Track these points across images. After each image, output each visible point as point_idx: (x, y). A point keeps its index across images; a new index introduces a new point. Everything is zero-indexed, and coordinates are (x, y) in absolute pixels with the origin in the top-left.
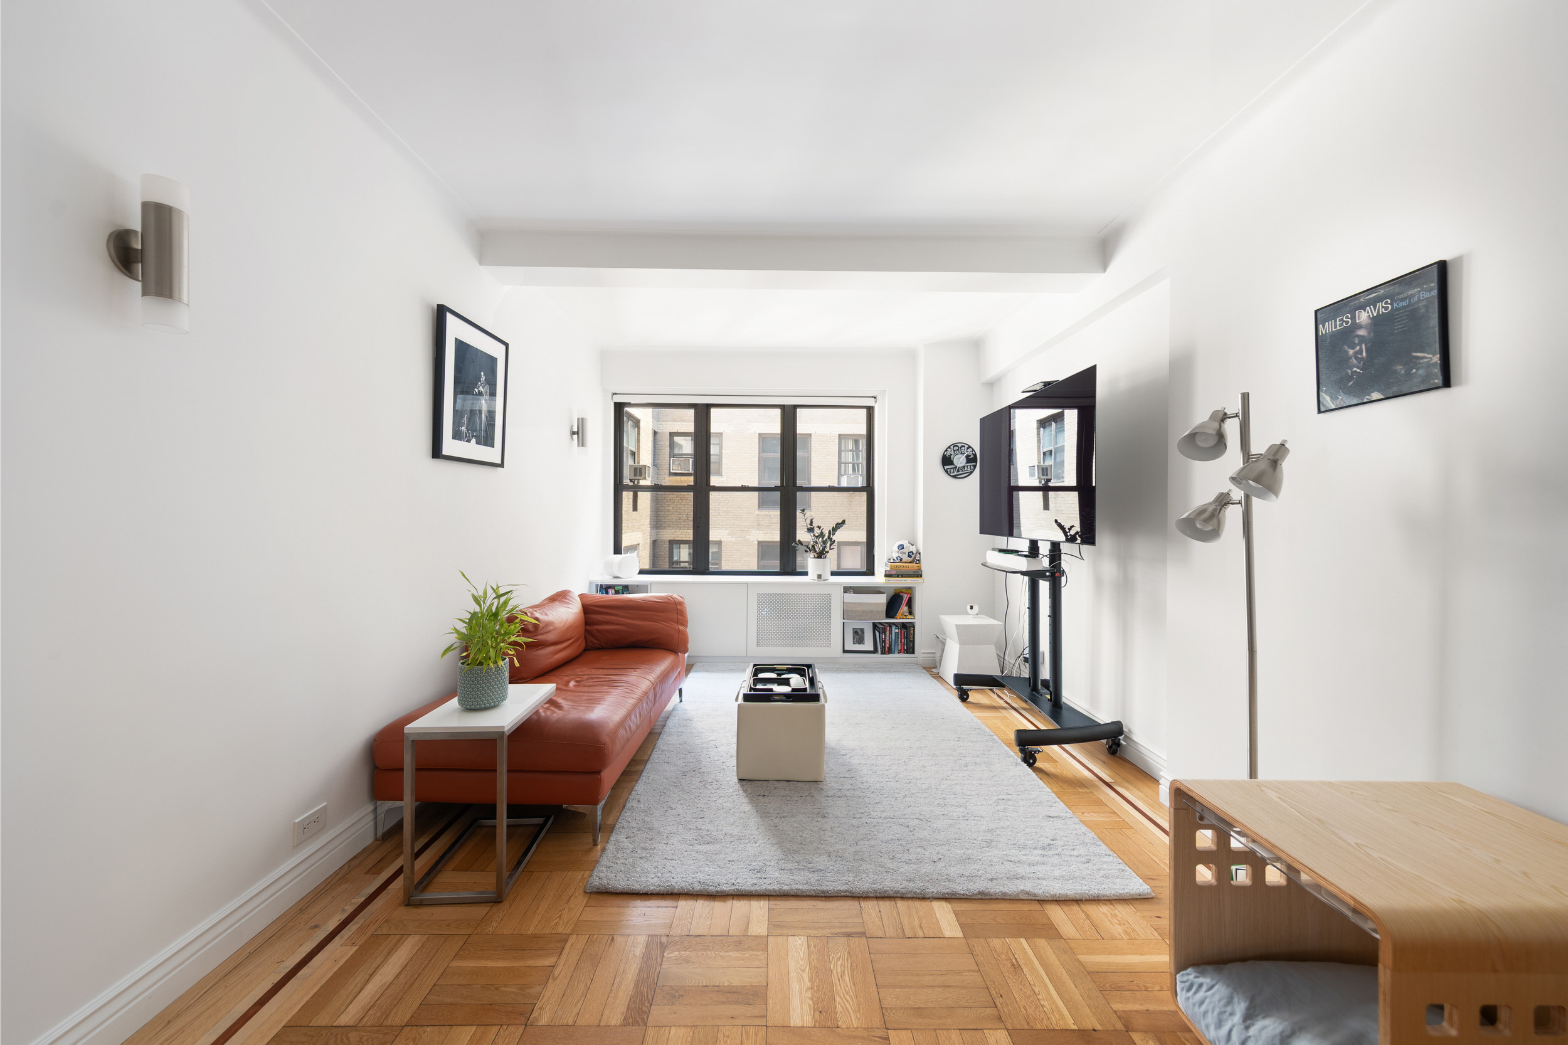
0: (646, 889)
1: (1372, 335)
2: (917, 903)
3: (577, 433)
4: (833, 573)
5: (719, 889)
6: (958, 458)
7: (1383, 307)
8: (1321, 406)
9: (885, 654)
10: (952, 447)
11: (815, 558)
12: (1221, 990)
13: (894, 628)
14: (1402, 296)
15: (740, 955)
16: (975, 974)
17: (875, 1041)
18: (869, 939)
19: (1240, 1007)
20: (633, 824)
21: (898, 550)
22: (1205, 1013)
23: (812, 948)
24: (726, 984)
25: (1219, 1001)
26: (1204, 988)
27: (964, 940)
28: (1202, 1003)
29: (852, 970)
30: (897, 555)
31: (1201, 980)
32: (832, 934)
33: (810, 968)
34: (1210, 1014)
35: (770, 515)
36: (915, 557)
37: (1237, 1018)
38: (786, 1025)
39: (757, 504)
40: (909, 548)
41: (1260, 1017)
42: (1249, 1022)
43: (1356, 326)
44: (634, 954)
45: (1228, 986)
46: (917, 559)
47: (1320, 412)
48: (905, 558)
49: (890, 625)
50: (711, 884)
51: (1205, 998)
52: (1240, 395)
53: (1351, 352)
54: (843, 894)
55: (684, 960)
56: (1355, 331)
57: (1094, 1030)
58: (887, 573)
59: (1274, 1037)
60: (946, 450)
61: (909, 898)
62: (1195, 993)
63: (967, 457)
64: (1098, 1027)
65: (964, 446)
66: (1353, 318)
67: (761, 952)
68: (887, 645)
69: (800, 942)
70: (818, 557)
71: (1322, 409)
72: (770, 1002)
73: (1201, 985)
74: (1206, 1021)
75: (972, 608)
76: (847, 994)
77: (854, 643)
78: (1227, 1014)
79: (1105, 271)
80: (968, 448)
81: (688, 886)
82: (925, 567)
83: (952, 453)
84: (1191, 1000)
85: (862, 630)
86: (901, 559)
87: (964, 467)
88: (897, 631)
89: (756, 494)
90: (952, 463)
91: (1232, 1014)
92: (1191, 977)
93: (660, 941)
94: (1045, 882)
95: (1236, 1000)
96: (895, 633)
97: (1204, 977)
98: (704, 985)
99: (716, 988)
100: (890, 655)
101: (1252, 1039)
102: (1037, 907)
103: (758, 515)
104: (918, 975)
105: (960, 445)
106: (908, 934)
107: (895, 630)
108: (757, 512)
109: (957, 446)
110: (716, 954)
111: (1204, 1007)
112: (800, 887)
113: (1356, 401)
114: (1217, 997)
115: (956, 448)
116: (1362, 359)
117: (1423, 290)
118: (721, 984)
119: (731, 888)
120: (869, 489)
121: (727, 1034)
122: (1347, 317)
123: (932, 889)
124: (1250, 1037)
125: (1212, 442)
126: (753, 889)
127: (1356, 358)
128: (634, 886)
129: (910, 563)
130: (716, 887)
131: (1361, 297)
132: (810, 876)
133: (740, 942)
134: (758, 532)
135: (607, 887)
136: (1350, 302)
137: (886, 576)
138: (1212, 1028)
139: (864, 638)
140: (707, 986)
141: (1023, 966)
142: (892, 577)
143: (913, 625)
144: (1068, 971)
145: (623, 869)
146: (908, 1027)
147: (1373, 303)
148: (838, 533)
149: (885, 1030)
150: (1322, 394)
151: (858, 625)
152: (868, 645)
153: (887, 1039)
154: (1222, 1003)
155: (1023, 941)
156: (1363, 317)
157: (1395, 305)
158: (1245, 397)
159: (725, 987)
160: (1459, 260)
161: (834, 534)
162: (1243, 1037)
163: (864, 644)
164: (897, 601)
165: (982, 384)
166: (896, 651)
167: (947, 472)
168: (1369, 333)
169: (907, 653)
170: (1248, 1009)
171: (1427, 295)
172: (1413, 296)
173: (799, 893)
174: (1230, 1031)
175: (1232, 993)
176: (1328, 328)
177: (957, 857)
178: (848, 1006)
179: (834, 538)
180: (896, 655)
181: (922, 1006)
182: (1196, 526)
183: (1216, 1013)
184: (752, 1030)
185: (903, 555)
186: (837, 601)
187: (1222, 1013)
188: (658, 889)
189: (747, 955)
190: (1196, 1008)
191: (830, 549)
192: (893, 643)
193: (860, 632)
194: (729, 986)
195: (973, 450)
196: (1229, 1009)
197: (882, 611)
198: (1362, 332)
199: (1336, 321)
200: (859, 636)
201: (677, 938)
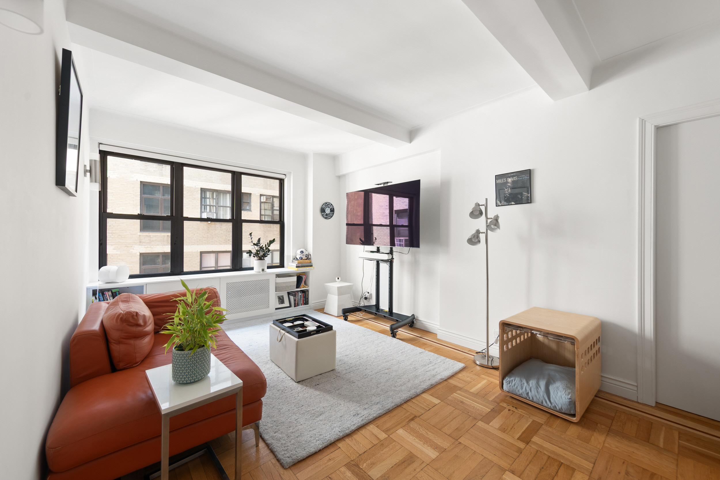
0: (319, 449)
1: (512, 186)
2: (418, 398)
3: (90, 171)
4: (269, 267)
5: (351, 430)
6: (327, 209)
7: (515, 178)
8: (497, 204)
9: (296, 307)
10: (325, 204)
11: (258, 260)
12: (517, 380)
13: (299, 293)
14: (520, 176)
15: (388, 449)
16: (456, 410)
17: (459, 446)
18: (420, 417)
19: (524, 381)
20: (269, 425)
21: (300, 254)
22: (517, 387)
23: (408, 431)
24: (398, 461)
25: (519, 382)
26: (513, 381)
27: (442, 402)
28: (515, 385)
29: (427, 430)
30: (300, 256)
31: (511, 379)
32: (407, 422)
33: (416, 438)
34: (518, 387)
35: (150, 236)
36: (308, 257)
37: (525, 384)
38: (432, 460)
39: (139, 229)
40: (306, 253)
41: (529, 381)
42: (528, 384)
43: (507, 182)
44: (349, 477)
45: (518, 377)
46: (309, 258)
47: (496, 206)
48: (304, 258)
49: (298, 291)
50: (345, 430)
51: (515, 383)
52: (485, 199)
53: (506, 190)
54: (394, 407)
55: (372, 464)
56: (507, 184)
57: (494, 408)
58: (297, 266)
59: (536, 384)
60: (323, 205)
61: (414, 397)
62: (512, 383)
63: (331, 209)
64: (494, 407)
65: (329, 204)
66: (507, 180)
67: (394, 443)
68: (297, 302)
69: (401, 431)
70: (259, 260)
71: (497, 205)
72: (419, 456)
73: (512, 380)
74: (518, 389)
75: (338, 279)
76: (435, 438)
77: (279, 304)
78: (523, 384)
79: (410, 143)
80: (331, 205)
81: (337, 436)
82: (314, 261)
83: (325, 207)
84: (511, 386)
85: (282, 296)
86: (302, 258)
87: (329, 214)
88: (301, 294)
89: (138, 221)
90: (324, 212)
91: (524, 384)
92: (509, 379)
93: (352, 464)
94: (442, 374)
95: (522, 380)
96: (300, 295)
97: (511, 378)
98: (391, 467)
99: (397, 465)
100: (298, 307)
101: (532, 387)
102: (446, 383)
103: (140, 236)
104: (445, 419)
105: (328, 203)
106: (428, 409)
107: (300, 294)
108: (139, 234)
109: (327, 204)
110: (380, 454)
111: (516, 386)
112: (379, 412)
113: (507, 204)
114: (518, 381)
115: (326, 205)
116: (509, 192)
117: (526, 176)
118: (396, 463)
119: (355, 427)
120: (281, 223)
121: (420, 476)
122: (505, 179)
123: (418, 391)
124: (531, 387)
125: (478, 213)
126: (363, 422)
127: (507, 192)
128: (311, 450)
129: (305, 260)
130: (349, 430)
131: (508, 175)
132: (378, 406)
133: (382, 445)
134: (140, 247)
135: (298, 458)
136: (506, 175)
137: (297, 267)
138: (520, 390)
139: (284, 300)
140: (392, 467)
141: (463, 401)
142: (299, 267)
143: (308, 291)
144: (472, 396)
145: (296, 447)
146: (461, 436)
147: (513, 177)
148: (271, 245)
149: (457, 441)
150: (497, 201)
151: (280, 294)
152: (287, 304)
153: (460, 443)
154: (520, 382)
155: (454, 394)
156: (510, 180)
157: (518, 179)
158: (487, 199)
159: (399, 462)
160: (533, 170)
161: (269, 246)
162: (530, 388)
163: (284, 303)
164: (300, 279)
165: (336, 176)
166: (300, 305)
167: (323, 216)
168: (511, 185)
169: (305, 305)
170: (526, 380)
171: (527, 178)
172: (523, 177)
173: (381, 415)
174: (526, 388)
175: (520, 379)
176: (499, 181)
177: (413, 376)
178: (440, 441)
179: (270, 248)
180: (300, 306)
181: (456, 428)
182: (473, 241)
183: (520, 386)
184: (425, 469)
185: (303, 256)
186: (273, 282)
187: (521, 385)
188: (324, 445)
189: (391, 447)
190: (514, 387)
191: (267, 255)
192: (299, 301)
193: (281, 298)
194: (399, 461)
195: (333, 206)
196: (522, 383)
197: (294, 285)
198: (509, 184)
199: (501, 180)
200: (281, 300)
201: (357, 459)
